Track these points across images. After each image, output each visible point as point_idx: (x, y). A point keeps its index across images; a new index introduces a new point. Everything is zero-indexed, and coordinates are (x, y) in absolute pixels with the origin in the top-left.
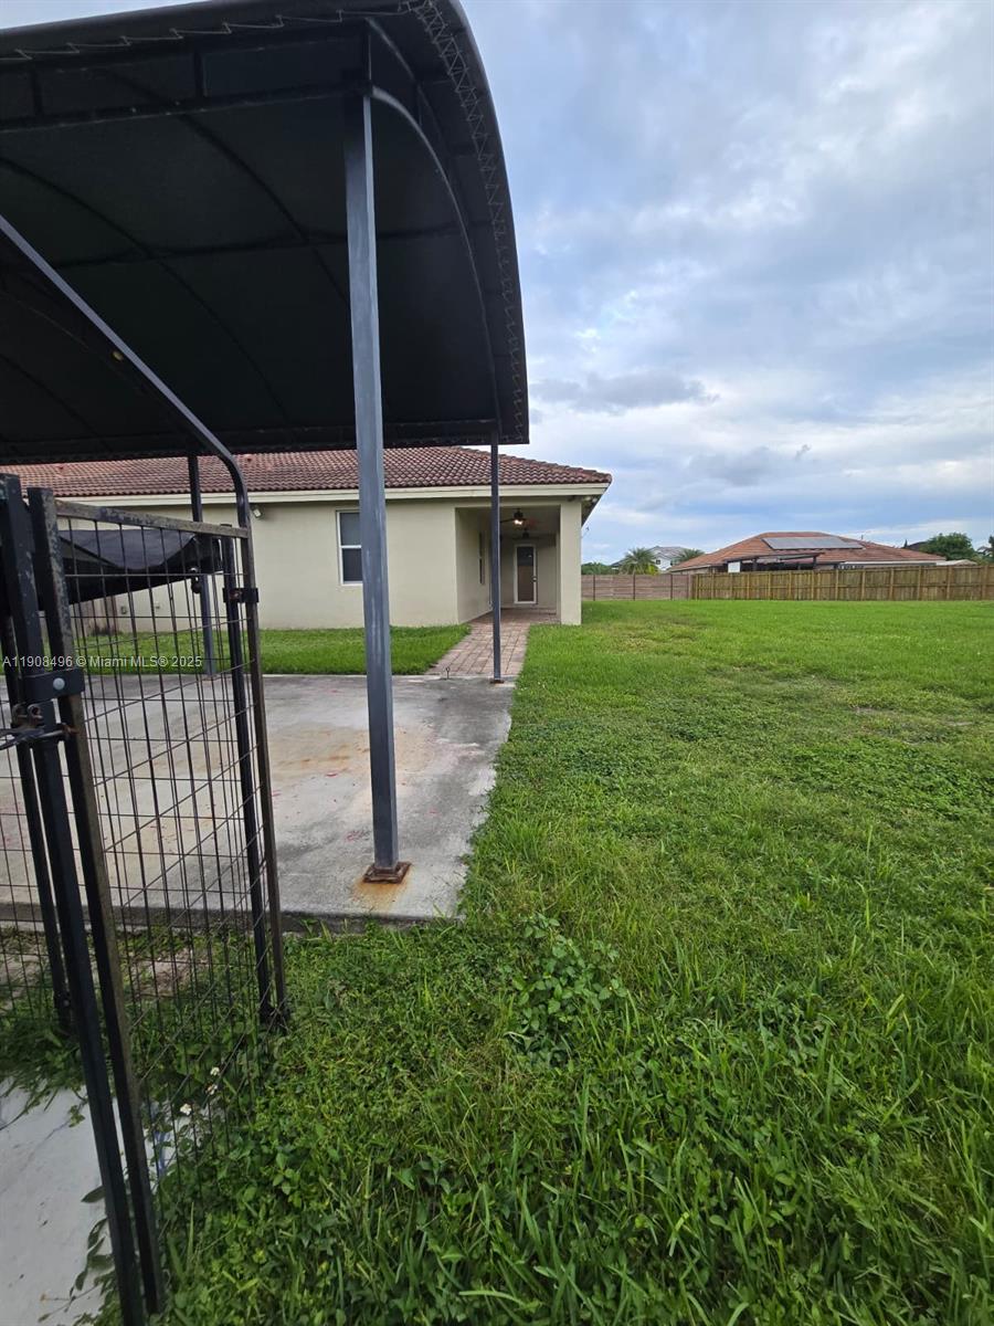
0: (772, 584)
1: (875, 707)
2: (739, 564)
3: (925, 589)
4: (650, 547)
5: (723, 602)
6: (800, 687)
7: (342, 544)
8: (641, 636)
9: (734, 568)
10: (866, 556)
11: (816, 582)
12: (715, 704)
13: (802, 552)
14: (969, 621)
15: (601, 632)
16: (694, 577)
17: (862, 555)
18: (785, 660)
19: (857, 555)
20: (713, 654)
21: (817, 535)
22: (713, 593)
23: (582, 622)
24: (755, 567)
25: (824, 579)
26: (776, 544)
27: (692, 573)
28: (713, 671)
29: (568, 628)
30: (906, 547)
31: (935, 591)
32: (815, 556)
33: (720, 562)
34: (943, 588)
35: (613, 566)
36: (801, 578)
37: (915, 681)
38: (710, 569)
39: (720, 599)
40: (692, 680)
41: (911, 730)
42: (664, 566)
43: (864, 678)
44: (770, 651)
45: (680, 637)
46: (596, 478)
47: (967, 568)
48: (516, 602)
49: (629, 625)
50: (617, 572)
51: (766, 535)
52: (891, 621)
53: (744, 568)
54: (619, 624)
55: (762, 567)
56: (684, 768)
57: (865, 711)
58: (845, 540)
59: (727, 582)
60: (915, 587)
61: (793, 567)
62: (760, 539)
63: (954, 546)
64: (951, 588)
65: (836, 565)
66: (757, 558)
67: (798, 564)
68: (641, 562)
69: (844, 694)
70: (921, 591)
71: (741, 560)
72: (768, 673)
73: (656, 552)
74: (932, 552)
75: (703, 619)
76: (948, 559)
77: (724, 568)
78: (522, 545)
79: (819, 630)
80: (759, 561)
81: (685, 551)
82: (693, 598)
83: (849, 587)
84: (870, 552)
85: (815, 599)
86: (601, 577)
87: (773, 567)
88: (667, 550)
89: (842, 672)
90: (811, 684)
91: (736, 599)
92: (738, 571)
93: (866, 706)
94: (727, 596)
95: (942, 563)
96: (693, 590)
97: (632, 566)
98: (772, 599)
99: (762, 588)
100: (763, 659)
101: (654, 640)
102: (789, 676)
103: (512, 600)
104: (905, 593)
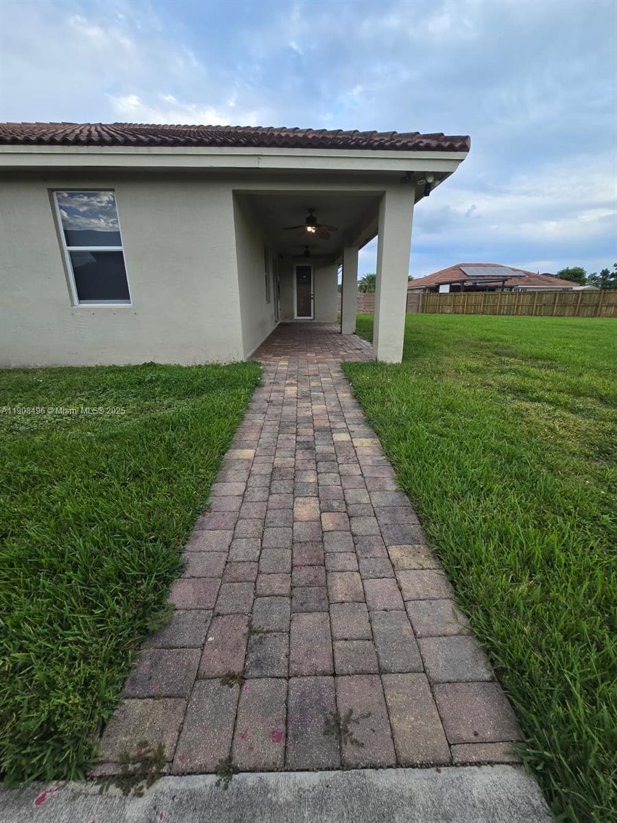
2: (448, 286)
3: (604, 308)
5: (447, 316)
7: (68, 245)
9: (444, 289)
11: (519, 300)
16: (424, 295)
17: (527, 281)
19: (522, 280)
21: (495, 266)
22: (438, 309)
26: (470, 272)
32: (502, 281)
33: (433, 284)
38: (425, 289)
39: (444, 313)
48: (296, 317)
51: (461, 265)
53: (453, 289)
58: (514, 270)
59: (449, 299)
60: (597, 306)
62: (458, 268)
63: (575, 276)
67: (486, 286)
70: (601, 310)
71: (450, 283)
77: (436, 289)
78: (301, 263)
82: (422, 312)
83: (544, 305)
85: (517, 314)
91: (455, 313)
92: (448, 291)
94: (449, 311)
96: (423, 305)
98: (483, 313)
99: (476, 305)
103: (293, 315)
104: (589, 311)
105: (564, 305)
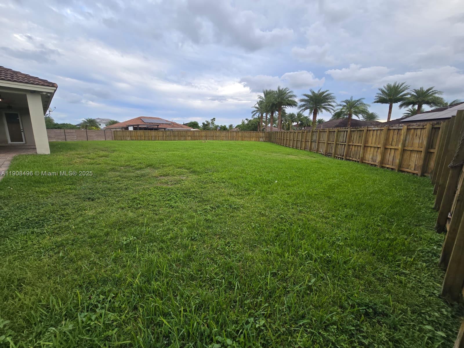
0: (144, 135)
1: (164, 176)
4: (95, 118)
5: (127, 141)
6: (143, 172)
8: (83, 157)
9: (131, 129)
10: (173, 126)
11: (158, 134)
12: (109, 183)
13: (154, 124)
14: (194, 146)
15: (61, 157)
16: (114, 131)
18: (140, 163)
19: (170, 126)
20: (114, 163)
21: (158, 119)
22: (122, 138)
23: (51, 152)
24: (138, 129)
25: (160, 133)
26: (146, 121)
27: (115, 130)
28: (113, 170)
29: (41, 155)
30: (184, 124)
31: (190, 138)
32: (158, 126)
33: (125, 126)
34: (191, 137)
35: (78, 125)
36: (153, 133)
37: (176, 166)
38: (122, 128)
39: (125, 140)
40: (101, 175)
41: (171, 182)
42: (103, 126)
43: (163, 166)
44: (136, 160)
45: (102, 157)
46: (48, 84)
47: (197, 131)
48: (10, 142)
49: (78, 153)
50: (79, 128)
51: (142, 117)
52: (176, 147)
53: (135, 129)
54: (73, 152)
55: (141, 129)
56: (85, 214)
57: (161, 178)
59: (128, 134)
61: (151, 129)
62: (140, 119)
63: (194, 125)
64: (194, 137)
65: (165, 129)
66: (138, 125)
67: (153, 128)
68: (91, 124)
69: (156, 173)
70: (187, 138)
71: (133, 126)
72: (133, 168)
73: (98, 121)
74: (190, 126)
75: (114, 149)
76: (194, 128)
77: (127, 128)
78: (7, 112)
79: (155, 151)
80: (139, 126)
81: (111, 121)
82: (115, 140)
83: (168, 136)
84: (174, 125)
85: (158, 140)
86: (69, 131)
87: (145, 129)
88: (103, 120)
89: (157, 166)
90: (148, 170)
91: (132, 140)
93: (162, 176)
94: (129, 139)
95: (192, 130)
96: (115, 136)
97: (87, 126)
98: (145, 140)
99: (141, 136)
100: (133, 163)
101: (89, 158)
102: (141, 169)
103: (7, 142)
104: (183, 138)
105: (175, 136)
